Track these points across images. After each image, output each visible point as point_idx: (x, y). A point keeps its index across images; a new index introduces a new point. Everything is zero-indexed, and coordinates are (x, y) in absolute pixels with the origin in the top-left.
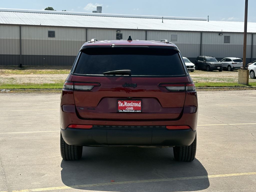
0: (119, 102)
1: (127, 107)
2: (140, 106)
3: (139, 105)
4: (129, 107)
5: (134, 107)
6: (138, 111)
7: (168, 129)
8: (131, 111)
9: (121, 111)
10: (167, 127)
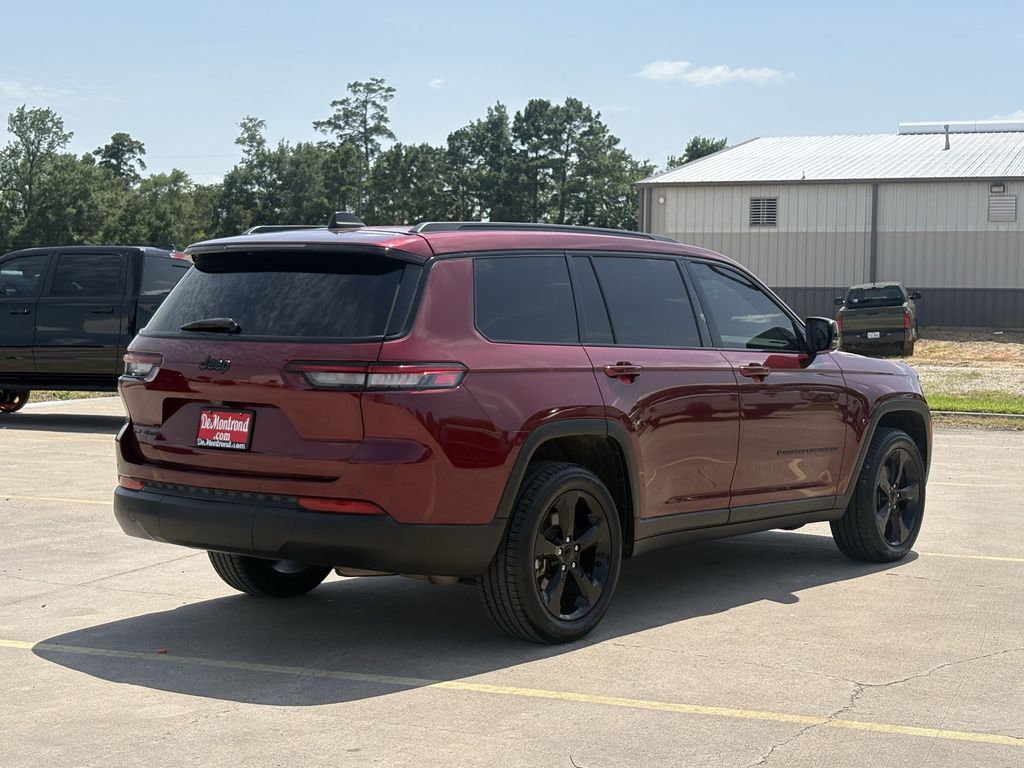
0: (204, 416)
1: (219, 431)
2: (246, 430)
3: (243, 426)
4: (221, 431)
5: (232, 432)
6: (238, 446)
7: (304, 510)
8: (223, 445)
9: (202, 443)
10: (304, 503)
